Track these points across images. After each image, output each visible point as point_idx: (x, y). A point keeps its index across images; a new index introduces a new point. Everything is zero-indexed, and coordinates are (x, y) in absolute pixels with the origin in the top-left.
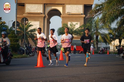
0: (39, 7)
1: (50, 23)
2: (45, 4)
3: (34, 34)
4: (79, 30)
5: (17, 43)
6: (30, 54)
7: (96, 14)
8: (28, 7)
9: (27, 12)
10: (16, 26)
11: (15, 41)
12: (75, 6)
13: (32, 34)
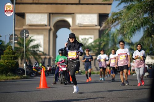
0: (42, 17)
1: (56, 37)
2: (50, 14)
3: (36, 51)
4: (92, 45)
5: (16, 61)
6: (32, 75)
7: (113, 25)
8: (29, 18)
9: (28, 24)
10: (13, 40)
11: (12, 58)
12: (88, 15)
13: (34, 51)
